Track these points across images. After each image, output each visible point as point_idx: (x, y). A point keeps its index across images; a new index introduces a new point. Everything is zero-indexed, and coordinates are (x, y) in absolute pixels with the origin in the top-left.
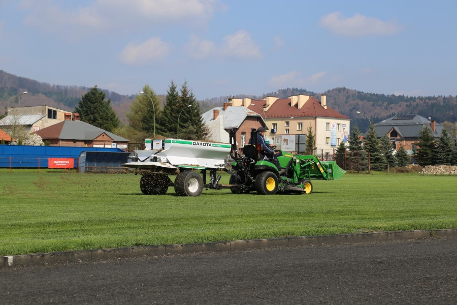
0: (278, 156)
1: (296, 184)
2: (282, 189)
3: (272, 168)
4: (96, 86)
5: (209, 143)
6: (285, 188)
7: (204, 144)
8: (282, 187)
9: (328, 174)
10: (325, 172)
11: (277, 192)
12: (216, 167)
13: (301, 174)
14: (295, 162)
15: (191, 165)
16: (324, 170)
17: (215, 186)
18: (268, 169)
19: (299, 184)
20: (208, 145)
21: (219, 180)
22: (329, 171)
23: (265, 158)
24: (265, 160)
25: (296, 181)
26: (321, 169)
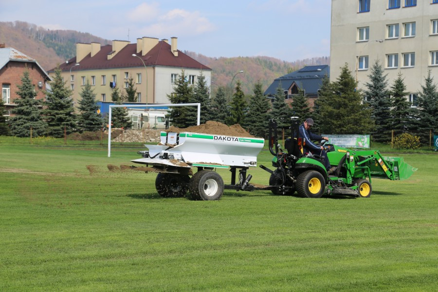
0: (329, 151)
1: (349, 186)
2: (329, 191)
3: (318, 166)
5: (235, 138)
6: (333, 190)
7: (229, 139)
8: (329, 189)
9: (393, 173)
10: (390, 170)
11: (323, 195)
12: (246, 166)
13: (356, 173)
14: (349, 159)
15: (210, 163)
16: (388, 167)
17: (243, 187)
18: (311, 167)
19: (352, 185)
20: (234, 139)
21: (249, 180)
22: (395, 169)
23: (309, 155)
24: (308, 157)
25: (350, 181)
26: (384, 167)
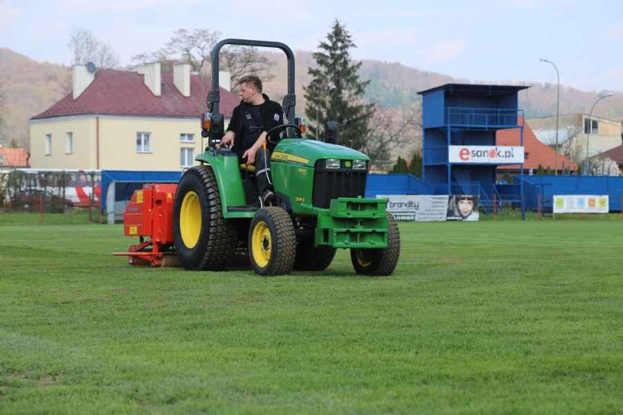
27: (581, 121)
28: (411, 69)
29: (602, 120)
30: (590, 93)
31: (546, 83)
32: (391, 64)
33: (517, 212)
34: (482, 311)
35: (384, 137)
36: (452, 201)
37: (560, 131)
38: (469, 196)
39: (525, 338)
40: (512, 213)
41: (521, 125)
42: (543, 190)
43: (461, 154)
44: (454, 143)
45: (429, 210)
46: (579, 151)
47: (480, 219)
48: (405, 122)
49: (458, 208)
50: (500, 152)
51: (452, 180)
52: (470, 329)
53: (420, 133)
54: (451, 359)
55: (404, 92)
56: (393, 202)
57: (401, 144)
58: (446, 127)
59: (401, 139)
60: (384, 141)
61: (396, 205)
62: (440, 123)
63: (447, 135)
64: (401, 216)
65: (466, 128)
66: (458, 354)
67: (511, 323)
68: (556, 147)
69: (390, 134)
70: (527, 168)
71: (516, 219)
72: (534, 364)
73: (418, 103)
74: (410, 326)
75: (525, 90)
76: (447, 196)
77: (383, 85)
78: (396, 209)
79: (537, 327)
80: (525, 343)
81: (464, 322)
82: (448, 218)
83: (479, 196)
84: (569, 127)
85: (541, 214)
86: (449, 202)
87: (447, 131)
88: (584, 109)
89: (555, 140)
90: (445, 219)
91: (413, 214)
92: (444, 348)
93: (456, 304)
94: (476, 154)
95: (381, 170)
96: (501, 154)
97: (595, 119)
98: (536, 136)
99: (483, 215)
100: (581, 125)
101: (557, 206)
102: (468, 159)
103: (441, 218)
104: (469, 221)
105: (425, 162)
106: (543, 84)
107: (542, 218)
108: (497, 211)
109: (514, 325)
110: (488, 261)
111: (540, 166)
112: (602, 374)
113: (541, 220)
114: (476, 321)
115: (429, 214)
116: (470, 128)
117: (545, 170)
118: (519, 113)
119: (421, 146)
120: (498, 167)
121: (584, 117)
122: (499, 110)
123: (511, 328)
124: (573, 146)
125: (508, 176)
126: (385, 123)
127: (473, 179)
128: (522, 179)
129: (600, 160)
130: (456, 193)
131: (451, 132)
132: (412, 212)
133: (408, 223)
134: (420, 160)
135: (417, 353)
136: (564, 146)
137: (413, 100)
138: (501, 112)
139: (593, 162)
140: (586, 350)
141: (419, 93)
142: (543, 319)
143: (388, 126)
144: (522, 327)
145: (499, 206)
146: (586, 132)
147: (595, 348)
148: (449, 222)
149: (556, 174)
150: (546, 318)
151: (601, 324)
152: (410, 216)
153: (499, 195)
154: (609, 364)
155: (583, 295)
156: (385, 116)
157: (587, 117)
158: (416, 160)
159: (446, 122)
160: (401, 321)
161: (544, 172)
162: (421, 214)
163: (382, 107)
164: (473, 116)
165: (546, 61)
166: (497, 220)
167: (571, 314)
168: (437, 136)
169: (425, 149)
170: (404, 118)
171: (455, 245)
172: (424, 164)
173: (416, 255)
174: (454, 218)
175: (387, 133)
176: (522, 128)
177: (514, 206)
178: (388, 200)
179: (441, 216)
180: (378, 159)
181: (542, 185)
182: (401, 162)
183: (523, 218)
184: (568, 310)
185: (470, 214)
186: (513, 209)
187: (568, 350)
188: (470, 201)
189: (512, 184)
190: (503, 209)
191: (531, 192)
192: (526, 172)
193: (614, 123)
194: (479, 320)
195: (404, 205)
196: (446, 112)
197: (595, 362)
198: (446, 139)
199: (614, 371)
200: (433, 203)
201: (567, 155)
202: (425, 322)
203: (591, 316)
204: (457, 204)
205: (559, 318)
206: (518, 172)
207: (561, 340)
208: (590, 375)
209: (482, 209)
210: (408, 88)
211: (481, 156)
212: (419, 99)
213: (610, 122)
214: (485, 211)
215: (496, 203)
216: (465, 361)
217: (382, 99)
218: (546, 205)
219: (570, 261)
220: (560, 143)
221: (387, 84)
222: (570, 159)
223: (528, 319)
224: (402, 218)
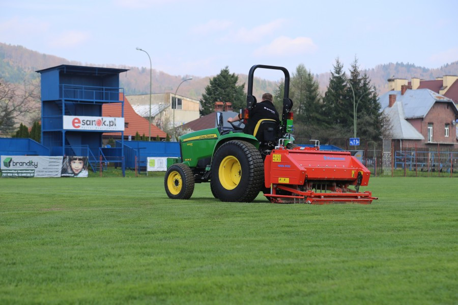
4: (227, 68)
27: (169, 98)
28: (32, 51)
29: (185, 98)
30: (176, 77)
31: (142, 68)
32: (14, 46)
33: (118, 171)
34: (77, 250)
35: (8, 107)
36: (65, 161)
37: (152, 106)
38: (80, 157)
39: (108, 271)
40: (115, 171)
41: (122, 100)
42: (139, 153)
43: (74, 123)
44: (67, 114)
45: (46, 169)
46: (167, 122)
47: (89, 176)
48: (27, 95)
49: (71, 166)
50: (105, 121)
51: (65, 144)
52: (65, 265)
53: (39, 105)
54: (45, 290)
55: (26, 70)
56: (15, 161)
57: (23, 113)
58: (61, 100)
59: (23, 109)
60: (9, 110)
61: (18, 164)
62: (55, 97)
63: (62, 107)
64: (22, 173)
65: (77, 101)
66: (51, 285)
67: (99, 259)
68: (150, 118)
69: (14, 105)
70: (127, 135)
71: (118, 176)
72: (112, 291)
73: (37, 80)
74: (14, 264)
75: (125, 72)
76: (62, 157)
77: (8, 64)
78: (18, 167)
79: (119, 261)
80: (108, 274)
81: (60, 259)
82: (62, 175)
83: (88, 157)
84: (160, 103)
85: (138, 172)
86: (63, 162)
87: (62, 104)
88: (172, 89)
89: (149, 114)
90: (60, 176)
91: (33, 171)
92: (41, 281)
93: (57, 244)
94: (85, 123)
95: (6, 135)
96: (106, 123)
97: (180, 97)
98: (134, 109)
99: (91, 173)
100: (169, 102)
101: (150, 166)
102: (79, 127)
103: (57, 175)
104: (80, 178)
105: (44, 129)
106: (140, 68)
107: (138, 175)
108: (102, 169)
109: (101, 261)
110: (89, 209)
111: (137, 134)
112: (164, 297)
113: (137, 176)
114: (71, 258)
115: (46, 172)
116: (80, 101)
117: (141, 137)
118: (120, 91)
119: (40, 115)
120: (104, 134)
121: (171, 95)
122: (104, 87)
123: (99, 263)
124: (163, 118)
125: (112, 141)
126: (9, 95)
127: (83, 143)
128: (123, 144)
129: (183, 130)
130: (70, 154)
131: (65, 104)
132: (32, 170)
133: (28, 179)
134: (39, 127)
135: (17, 286)
136: (156, 118)
137: (34, 77)
138: (106, 90)
139: (178, 131)
140: (155, 278)
141: (38, 72)
142: (125, 255)
143: (11, 98)
144: (108, 261)
145: (104, 166)
146: (173, 108)
147: (162, 276)
148: (63, 178)
149: (150, 140)
150: (128, 254)
151: (169, 257)
152: (30, 173)
153: (104, 157)
154: (171, 289)
155: (159, 235)
156: (9, 90)
157: (174, 96)
158: (36, 127)
159: (61, 96)
160: (7, 260)
161: (140, 138)
162: (39, 171)
163: (7, 82)
164: (84, 92)
165: (141, 50)
166: (103, 177)
167: (148, 250)
168: (53, 107)
169: (43, 118)
170: (26, 92)
171: (64, 197)
172: (42, 130)
173: (30, 205)
174: (67, 175)
175: (10, 104)
176: (122, 102)
177: (116, 165)
178: (11, 160)
179: (57, 173)
180: (3, 125)
181: (139, 149)
182: (23, 128)
183: (124, 176)
184: (146, 248)
185: (80, 172)
186: (116, 168)
187: (141, 279)
188: (81, 161)
189: (115, 148)
190: (108, 168)
191: (130, 154)
192: (126, 138)
193: (194, 101)
194: (73, 257)
195: (25, 164)
196: (61, 88)
197: (160, 288)
198: (61, 110)
199: (173, 294)
200: (50, 162)
201: (158, 125)
202: (28, 260)
203: (163, 251)
204: (70, 163)
205: (138, 253)
206: (119, 138)
207: (136, 271)
208: (154, 298)
209: (90, 168)
210: (30, 67)
211: (90, 124)
212: (38, 77)
213: (190, 100)
214: (92, 168)
215: (102, 163)
216: (56, 291)
217: (7, 75)
218: (141, 165)
219: (155, 209)
220: (153, 116)
221: (11, 63)
222: (160, 128)
223: (114, 255)
224: (23, 175)
